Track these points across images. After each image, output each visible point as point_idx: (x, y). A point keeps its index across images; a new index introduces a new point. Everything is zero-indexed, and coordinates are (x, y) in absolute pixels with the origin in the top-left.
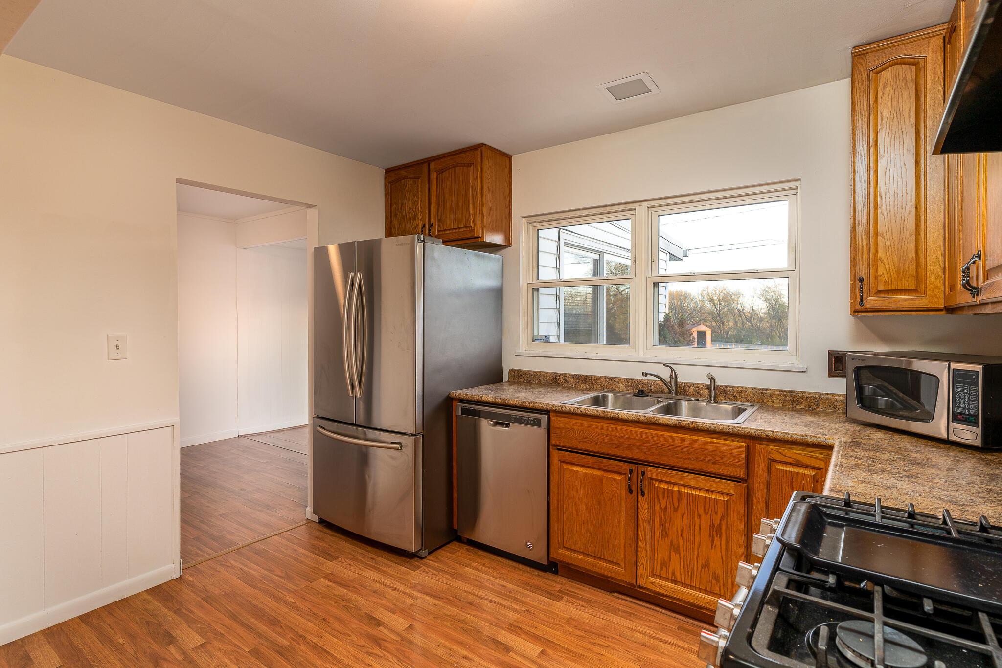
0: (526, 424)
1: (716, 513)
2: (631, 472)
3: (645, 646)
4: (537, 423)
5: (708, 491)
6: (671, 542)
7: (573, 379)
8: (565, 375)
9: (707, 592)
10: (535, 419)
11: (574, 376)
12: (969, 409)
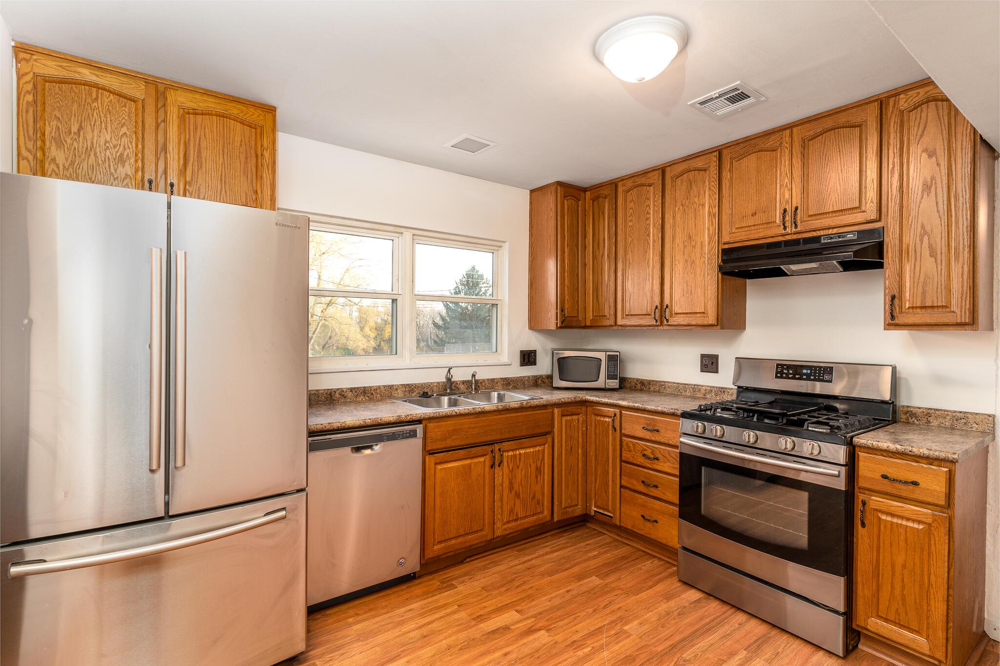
0: (402, 439)
1: (539, 460)
2: (492, 451)
3: (529, 569)
4: (413, 434)
5: (533, 447)
6: (516, 492)
7: (351, 393)
8: (342, 390)
9: (533, 515)
10: (410, 431)
11: (351, 390)
12: (614, 372)
